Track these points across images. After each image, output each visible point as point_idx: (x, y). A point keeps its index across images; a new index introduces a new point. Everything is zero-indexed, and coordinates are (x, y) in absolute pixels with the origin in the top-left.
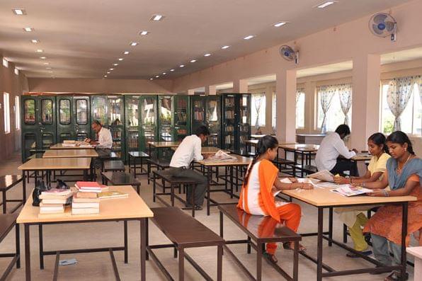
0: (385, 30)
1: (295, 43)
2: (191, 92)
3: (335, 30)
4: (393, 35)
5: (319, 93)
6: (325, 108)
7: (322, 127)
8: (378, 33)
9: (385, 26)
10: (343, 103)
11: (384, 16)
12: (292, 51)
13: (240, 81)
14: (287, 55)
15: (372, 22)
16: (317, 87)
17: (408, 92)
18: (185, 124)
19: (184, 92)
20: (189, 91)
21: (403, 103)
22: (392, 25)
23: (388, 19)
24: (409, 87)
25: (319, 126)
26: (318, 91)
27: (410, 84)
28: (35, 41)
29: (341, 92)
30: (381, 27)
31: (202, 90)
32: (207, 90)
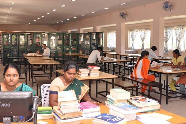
0: (168, 8)
1: (125, 11)
2: (69, 31)
3: (144, 7)
4: (171, 10)
5: (130, 32)
6: (133, 39)
7: (132, 47)
8: (165, 9)
9: (168, 6)
10: (142, 37)
11: (168, 3)
12: (125, 15)
13: (97, 27)
14: (123, 16)
15: (163, 5)
16: (129, 30)
17: (170, 32)
18: (75, 45)
19: (66, 31)
20: (68, 30)
21: (168, 37)
22: (171, 6)
23: (169, 4)
24: (171, 30)
25: (130, 46)
26: (130, 31)
27: (171, 29)
28: (11, 8)
29: (140, 32)
30: (167, 7)
31: (76, 30)
32: (79, 30)
